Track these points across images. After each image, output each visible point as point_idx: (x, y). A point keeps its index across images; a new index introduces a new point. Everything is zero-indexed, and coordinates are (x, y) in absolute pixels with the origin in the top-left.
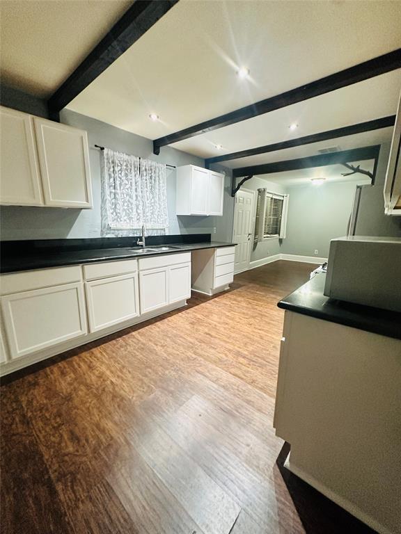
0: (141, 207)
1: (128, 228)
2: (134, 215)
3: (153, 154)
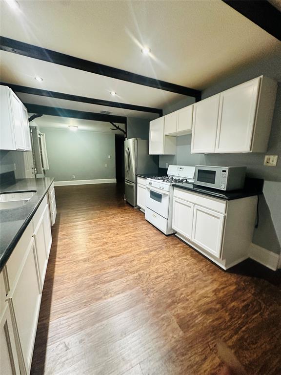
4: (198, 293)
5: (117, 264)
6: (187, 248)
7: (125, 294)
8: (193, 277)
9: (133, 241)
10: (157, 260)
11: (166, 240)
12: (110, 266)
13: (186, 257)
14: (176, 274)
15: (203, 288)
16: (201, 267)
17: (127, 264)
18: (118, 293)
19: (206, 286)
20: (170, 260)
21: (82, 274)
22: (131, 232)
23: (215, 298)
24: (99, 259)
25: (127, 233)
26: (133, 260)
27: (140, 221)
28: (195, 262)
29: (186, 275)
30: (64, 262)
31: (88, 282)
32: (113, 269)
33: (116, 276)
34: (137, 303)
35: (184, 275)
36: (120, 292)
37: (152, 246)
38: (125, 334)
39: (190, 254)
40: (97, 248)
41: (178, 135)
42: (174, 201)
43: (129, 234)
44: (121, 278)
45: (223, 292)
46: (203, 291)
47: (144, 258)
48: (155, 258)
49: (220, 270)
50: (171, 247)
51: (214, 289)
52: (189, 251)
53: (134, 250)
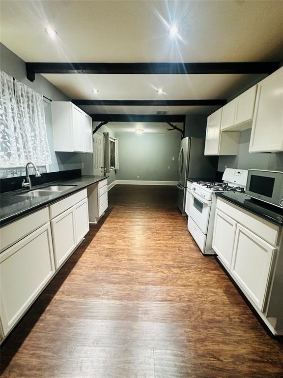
0: (20, 140)
1: (7, 166)
2: (13, 150)
3: (26, 78)
4: (206, 346)
5: (131, 269)
6: (225, 278)
7: (121, 303)
8: (211, 321)
9: (160, 250)
10: (175, 280)
11: (201, 260)
12: (124, 269)
13: (216, 290)
14: (189, 307)
15: (218, 343)
16: (231, 313)
17: (140, 272)
18: (115, 298)
19: (224, 343)
20: (191, 286)
21: (98, 267)
22: (164, 240)
23: (230, 367)
24: (119, 257)
25: (159, 240)
26: (149, 271)
27: (181, 230)
28: (227, 301)
29: (202, 313)
30: (91, 251)
31: (98, 276)
32: (125, 272)
33: (124, 280)
34: (126, 317)
35: (199, 313)
36: (118, 298)
37: (178, 262)
38: (97, 344)
39: (224, 289)
40: (123, 247)
41: (242, 130)
42: (216, 214)
43: (161, 242)
44: (127, 284)
45: (250, 367)
46: (216, 347)
47: (162, 272)
48: (174, 276)
49: (263, 331)
50: (203, 271)
51: (236, 353)
52: (224, 284)
53: (156, 260)
